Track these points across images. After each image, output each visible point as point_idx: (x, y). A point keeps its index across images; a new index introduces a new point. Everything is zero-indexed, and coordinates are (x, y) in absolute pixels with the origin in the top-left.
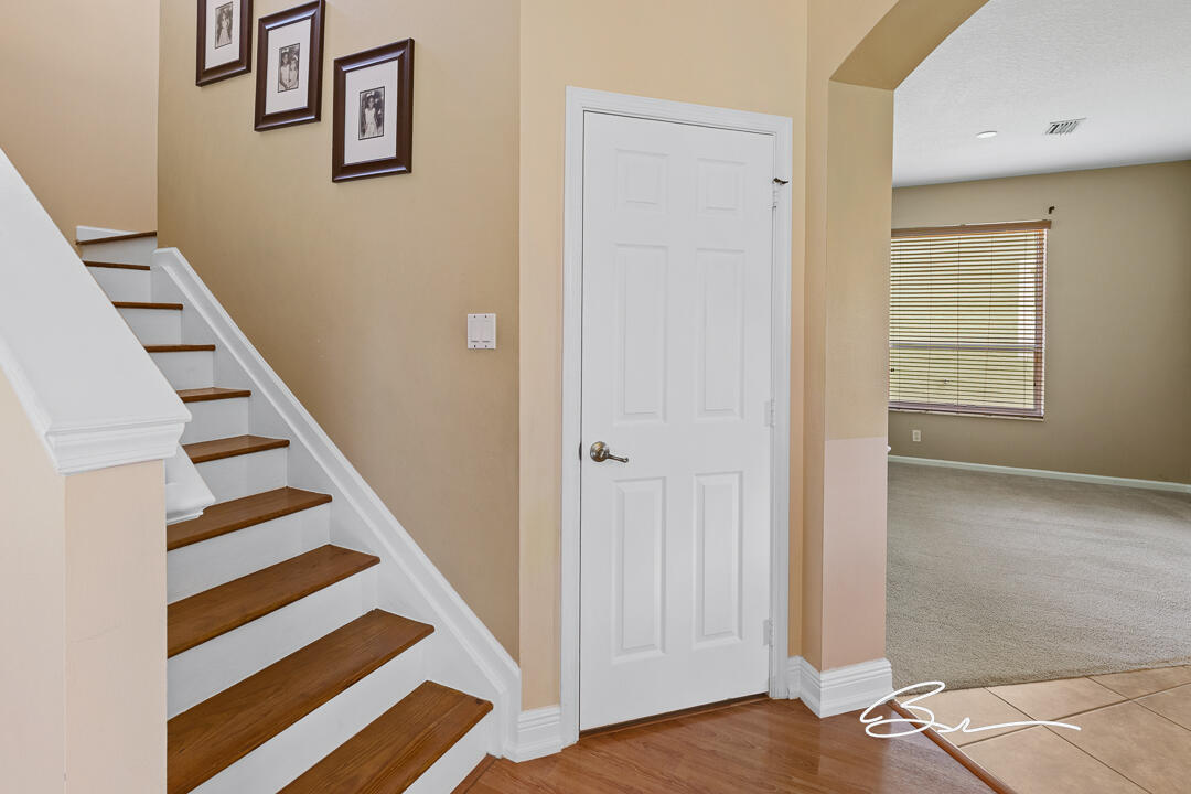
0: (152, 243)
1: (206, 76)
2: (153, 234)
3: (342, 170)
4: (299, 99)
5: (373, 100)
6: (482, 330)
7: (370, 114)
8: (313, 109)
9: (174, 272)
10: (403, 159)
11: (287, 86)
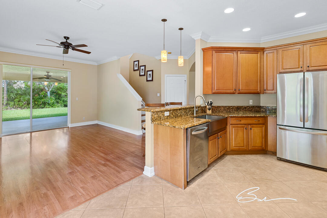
1: (134, 70)
3: (147, 81)
4: (143, 74)
5: (150, 75)
6: (158, 95)
8: (144, 75)
10: (152, 80)
11: (142, 72)
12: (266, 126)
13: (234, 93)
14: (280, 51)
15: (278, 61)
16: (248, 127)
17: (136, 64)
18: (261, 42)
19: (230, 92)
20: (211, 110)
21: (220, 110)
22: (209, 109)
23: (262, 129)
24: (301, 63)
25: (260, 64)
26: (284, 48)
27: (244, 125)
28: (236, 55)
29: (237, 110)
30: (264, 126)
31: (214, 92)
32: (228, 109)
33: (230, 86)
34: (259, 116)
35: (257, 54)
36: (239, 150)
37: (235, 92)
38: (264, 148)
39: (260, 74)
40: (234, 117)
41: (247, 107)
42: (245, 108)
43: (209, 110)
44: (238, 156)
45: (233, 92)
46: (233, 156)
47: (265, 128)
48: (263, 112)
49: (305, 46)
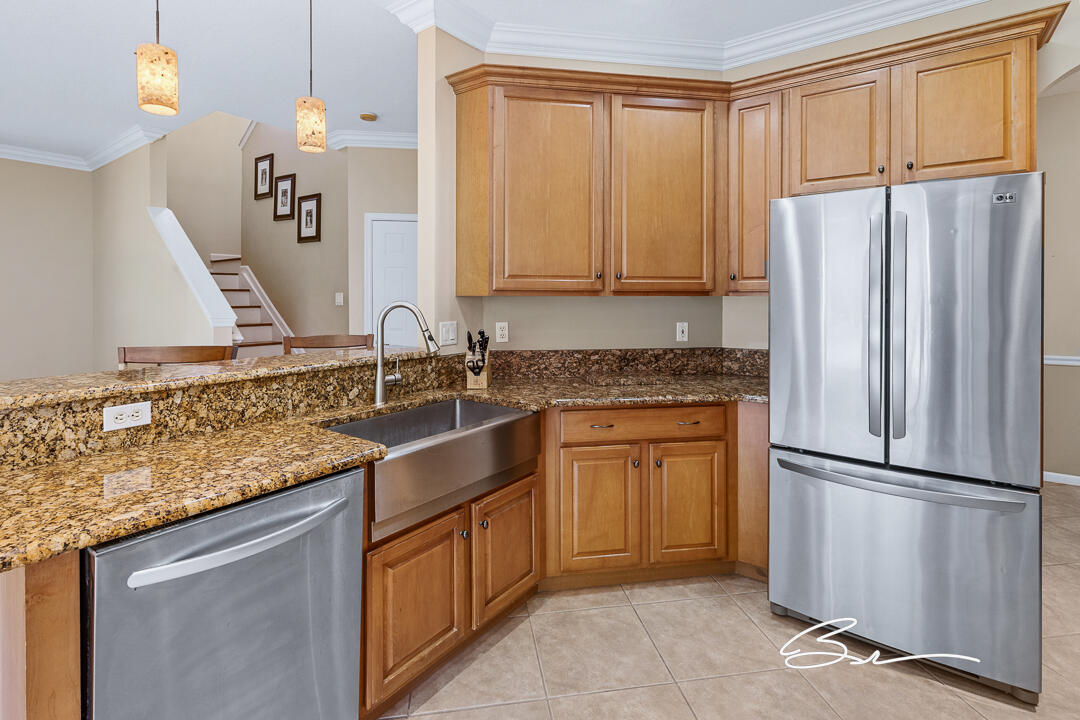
0: (239, 262)
1: (258, 197)
2: (239, 259)
3: (301, 240)
4: (287, 210)
5: (309, 213)
7: (309, 218)
8: (291, 216)
9: (248, 276)
10: (317, 238)
11: (284, 205)
12: (727, 444)
13: (595, 292)
14: (794, 98)
15: (786, 142)
16: (645, 455)
17: (264, 172)
18: (724, 68)
19: (575, 287)
20: (484, 375)
21: (546, 368)
22: (472, 369)
23: (712, 460)
24: (880, 151)
25: (711, 159)
26: (811, 82)
27: (628, 447)
28: (607, 113)
29: (621, 369)
30: (721, 445)
31: (502, 286)
32: (579, 362)
33: (574, 259)
34: (694, 402)
35: (699, 114)
36: (603, 567)
37: (598, 286)
38: (721, 552)
39: (711, 204)
40: (576, 409)
41: (666, 352)
42: (657, 358)
43: (477, 374)
44: (596, 603)
45: (589, 287)
46: (571, 599)
47: (723, 459)
48: (732, 374)
49: (896, 70)
